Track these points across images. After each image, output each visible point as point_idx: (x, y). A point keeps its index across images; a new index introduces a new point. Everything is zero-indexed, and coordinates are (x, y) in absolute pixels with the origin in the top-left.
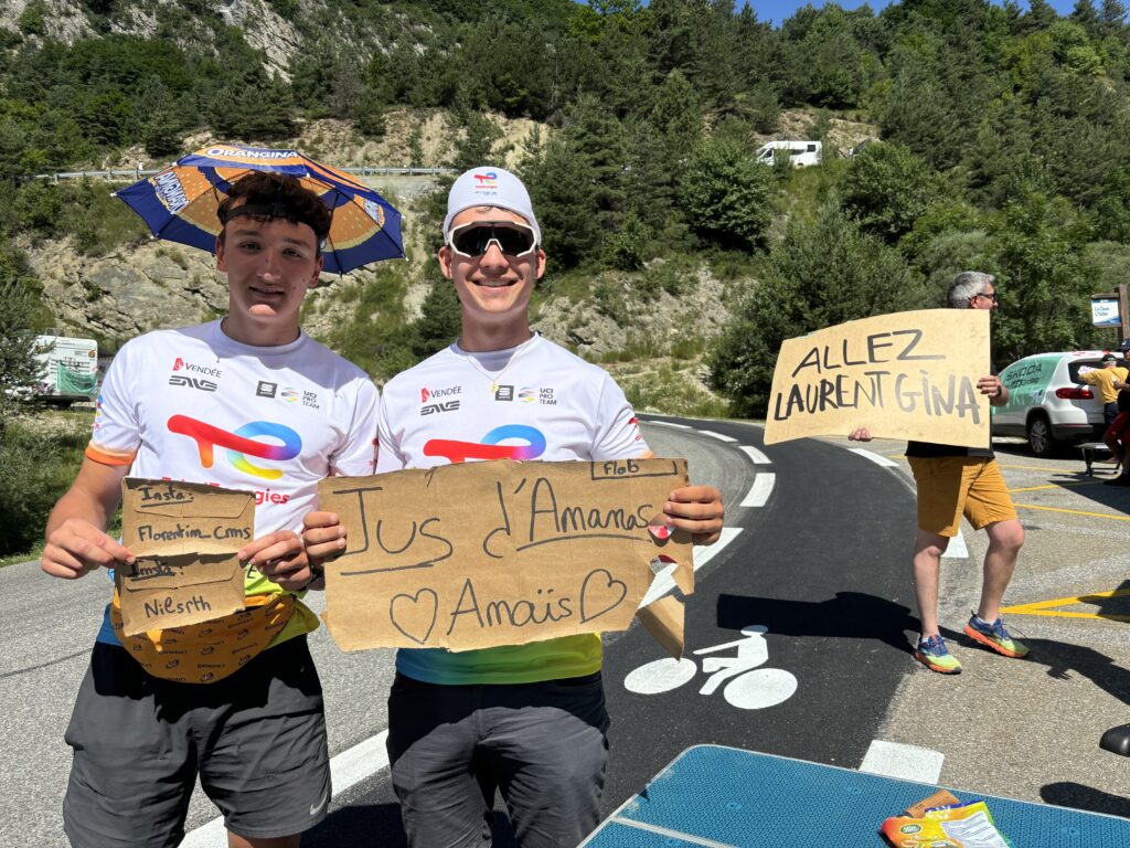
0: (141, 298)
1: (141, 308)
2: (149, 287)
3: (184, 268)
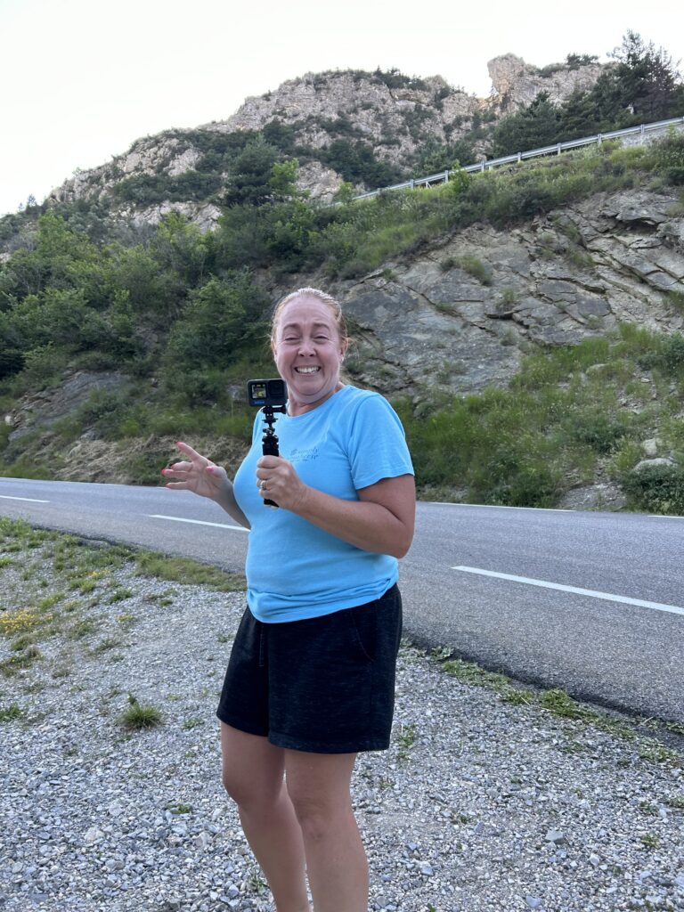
0: (419, 336)
1: (419, 352)
2: (430, 317)
3: (486, 283)
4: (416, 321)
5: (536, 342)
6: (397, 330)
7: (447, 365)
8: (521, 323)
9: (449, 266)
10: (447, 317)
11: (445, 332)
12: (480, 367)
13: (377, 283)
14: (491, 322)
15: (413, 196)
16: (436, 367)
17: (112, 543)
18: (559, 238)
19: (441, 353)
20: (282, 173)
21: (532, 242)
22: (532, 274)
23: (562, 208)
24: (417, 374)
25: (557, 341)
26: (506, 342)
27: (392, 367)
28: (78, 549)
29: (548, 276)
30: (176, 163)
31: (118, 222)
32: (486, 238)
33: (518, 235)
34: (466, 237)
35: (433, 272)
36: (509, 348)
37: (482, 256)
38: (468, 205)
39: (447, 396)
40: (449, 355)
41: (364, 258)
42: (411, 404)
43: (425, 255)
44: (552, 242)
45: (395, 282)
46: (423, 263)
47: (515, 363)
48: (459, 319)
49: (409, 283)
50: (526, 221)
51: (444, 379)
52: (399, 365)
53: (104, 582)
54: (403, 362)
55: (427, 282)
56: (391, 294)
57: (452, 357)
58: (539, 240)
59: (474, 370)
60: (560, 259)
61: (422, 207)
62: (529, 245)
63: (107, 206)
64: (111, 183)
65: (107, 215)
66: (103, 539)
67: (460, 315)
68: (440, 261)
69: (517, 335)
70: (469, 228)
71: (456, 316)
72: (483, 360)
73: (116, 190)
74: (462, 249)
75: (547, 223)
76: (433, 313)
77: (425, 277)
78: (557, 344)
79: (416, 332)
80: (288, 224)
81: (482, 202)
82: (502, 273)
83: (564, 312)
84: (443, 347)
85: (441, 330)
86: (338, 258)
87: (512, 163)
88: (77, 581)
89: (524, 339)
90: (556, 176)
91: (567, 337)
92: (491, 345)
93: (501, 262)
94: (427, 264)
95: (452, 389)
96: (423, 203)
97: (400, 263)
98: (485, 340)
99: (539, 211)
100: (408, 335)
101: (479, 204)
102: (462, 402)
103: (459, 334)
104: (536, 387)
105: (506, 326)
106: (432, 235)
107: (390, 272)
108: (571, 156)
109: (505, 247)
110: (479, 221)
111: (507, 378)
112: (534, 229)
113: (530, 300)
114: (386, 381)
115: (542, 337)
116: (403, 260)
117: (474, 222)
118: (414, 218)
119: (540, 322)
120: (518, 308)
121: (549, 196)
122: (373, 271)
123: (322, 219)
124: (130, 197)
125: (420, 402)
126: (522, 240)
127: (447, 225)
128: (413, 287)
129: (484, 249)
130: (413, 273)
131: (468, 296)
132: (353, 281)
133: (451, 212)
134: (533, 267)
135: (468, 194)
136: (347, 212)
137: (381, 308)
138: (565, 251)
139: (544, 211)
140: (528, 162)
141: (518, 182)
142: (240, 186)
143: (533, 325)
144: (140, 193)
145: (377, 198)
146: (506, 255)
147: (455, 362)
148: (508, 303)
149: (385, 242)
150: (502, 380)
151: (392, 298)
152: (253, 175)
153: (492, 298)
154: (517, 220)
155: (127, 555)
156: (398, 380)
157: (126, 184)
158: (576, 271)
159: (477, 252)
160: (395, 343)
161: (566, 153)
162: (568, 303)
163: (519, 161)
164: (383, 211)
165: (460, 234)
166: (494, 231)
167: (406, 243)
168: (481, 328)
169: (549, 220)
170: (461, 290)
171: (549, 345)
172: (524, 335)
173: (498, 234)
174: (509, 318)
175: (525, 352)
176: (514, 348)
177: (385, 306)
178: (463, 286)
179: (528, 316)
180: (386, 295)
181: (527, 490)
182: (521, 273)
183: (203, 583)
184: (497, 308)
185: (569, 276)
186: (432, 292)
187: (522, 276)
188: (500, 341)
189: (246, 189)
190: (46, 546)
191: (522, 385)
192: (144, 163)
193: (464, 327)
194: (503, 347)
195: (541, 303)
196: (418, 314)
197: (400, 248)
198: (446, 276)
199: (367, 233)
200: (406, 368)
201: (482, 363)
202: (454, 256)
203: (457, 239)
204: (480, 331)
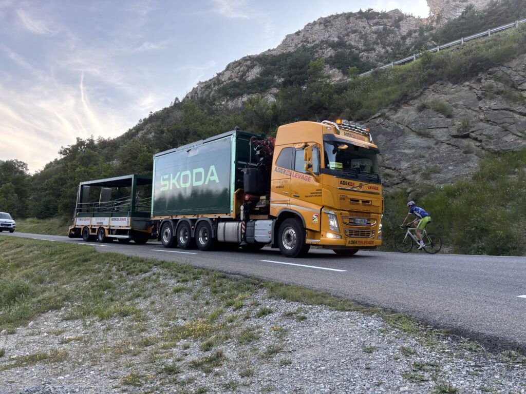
4: (404, 142)
5: (488, 150)
6: (393, 148)
7: (427, 168)
8: (476, 139)
9: (423, 108)
10: (424, 139)
11: (424, 148)
12: (450, 168)
13: (377, 121)
14: (454, 140)
15: (395, 70)
16: (420, 169)
17: (246, 276)
18: (497, 84)
19: (423, 160)
20: (315, 66)
21: (478, 88)
22: (480, 108)
23: (497, 66)
24: (408, 174)
25: (503, 149)
26: (466, 151)
27: (391, 171)
28: (225, 281)
29: (493, 108)
30: (250, 74)
31: (220, 108)
32: (446, 89)
33: (468, 85)
34: (433, 90)
35: (413, 112)
36: (469, 155)
37: (444, 100)
38: (433, 71)
39: (430, 187)
40: (428, 161)
41: (367, 107)
42: (406, 193)
43: (406, 103)
44: (492, 87)
45: (388, 120)
46: (405, 108)
47: (474, 164)
48: (432, 139)
49: (397, 120)
50: (473, 76)
51: (426, 176)
52: (395, 169)
53: (248, 302)
54: (398, 167)
55: (409, 119)
56: (387, 127)
57: (430, 163)
58: (483, 87)
59: (446, 170)
60: (500, 97)
61: (402, 76)
62: (476, 91)
63: (214, 100)
64: (216, 88)
65: (214, 104)
66: (239, 274)
67: (433, 137)
68: (416, 105)
69: (474, 146)
70: (434, 85)
71: (430, 138)
72: (451, 163)
73: (219, 91)
74: (430, 97)
75: (488, 76)
76: (415, 137)
77: (407, 116)
78: (503, 151)
79: (404, 149)
80: (319, 94)
81: (442, 68)
82: (459, 109)
83: (506, 130)
84: (423, 157)
85: (421, 147)
86: (351, 109)
87: (458, 44)
88: (229, 300)
89: (479, 149)
90: (491, 47)
91: (510, 146)
92: (456, 154)
93: (458, 103)
94: (408, 108)
95: (433, 182)
96: (402, 73)
97: (391, 109)
98: (452, 151)
99: (482, 70)
100: (399, 151)
101: (440, 69)
102: (441, 190)
103: (434, 149)
104: (493, 178)
105: (465, 142)
106: (410, 91)
107: (385, 114)
108: (499, 35)
109: (460, 94)
110: (441, 79)
111: (470, 174)
112: (479, 81)
113: (481, 124)
114: (387, 179)
115: (492, 147)
116: (392, 107)
117: (437, 81)
118: (397, 83)
119: (489, 137)
120: (473, 129)
121: (488, 59)
122: (374, 114)
123: (339, 89)
124: (226, 94)
125: (411, 191)
126: (471, 88)
127: (419, 84)
128: (400, 122)
129: (445, 96)
130: (399, 114)
131: (437, 125)
132: (362, 121)
133: (421, 76)
134: (481, 104)
135: (432, 64)
136: (354, 84)
137: (381, 136)
138: (502, 92)
139: (485, 69)
140: (469, 42)
141: (465, 54)
142: (290, 76)
143: (485, 140)
144: (231, 91)
145: (372, 74)
146: (460, 98)
147: (432, 166)
148: (466, 127)
149: (380, 98)
150: (467, 175)
151: (388, 129)
152: (298, 69)
153: (454, 125)
154: (467, 77)
155: (257, 284)
156: (395, 178)
157: (224, 88)
158: (512, 104)
159: (440, 98)
160: (391, 156)
161: (494, 34)
162: (508, 124)
163: (463, 43)
164: (376, 80)
165: (428, 88)
166: (451, 85)
167: (394, 97)
168: (448, 144)
169: (489, 74)
170: (432, 122)
171: (498, 151)
172: (478, 146)
173: (454, 86)
174: (467, 136)
175: (481, 157)
176: (473, 155)
177: (384, 135)
178: (433, 119)
179: (481, 134)
180: (384, 128)
181: (498, 246)
182: (473, 108)
183: (321, 304)
184: (458, 130)
185: (507, 107)
186: (413, 124)
187: (473, 110)
188: (462, 151)
189: (294, 77)
190: (203, 278)
191: (483, 177)
192: (233, 75)
193: (436, 144)
194: (465, 155)
195: (489, 125)
196: (405, 138)
197: (390, 100)
198: (421, 114)
199: (368, 93)
200: (400, 171)
201: (451, 165)
202: (425, 102)
203: (426, 92)
204: (447, 146)
